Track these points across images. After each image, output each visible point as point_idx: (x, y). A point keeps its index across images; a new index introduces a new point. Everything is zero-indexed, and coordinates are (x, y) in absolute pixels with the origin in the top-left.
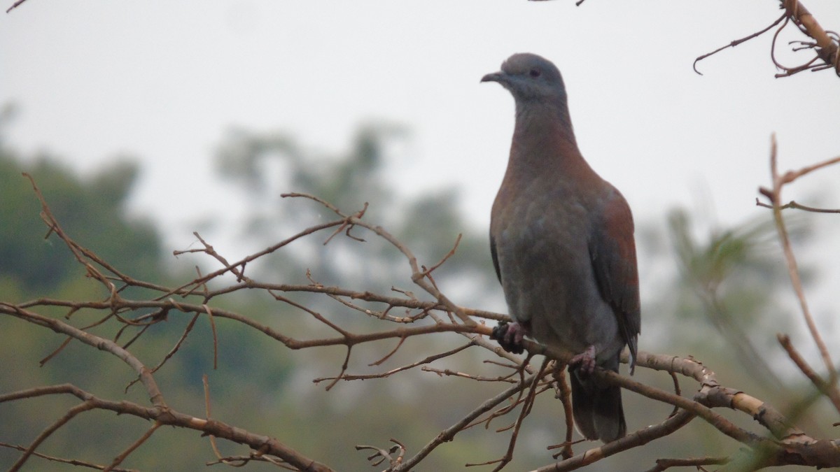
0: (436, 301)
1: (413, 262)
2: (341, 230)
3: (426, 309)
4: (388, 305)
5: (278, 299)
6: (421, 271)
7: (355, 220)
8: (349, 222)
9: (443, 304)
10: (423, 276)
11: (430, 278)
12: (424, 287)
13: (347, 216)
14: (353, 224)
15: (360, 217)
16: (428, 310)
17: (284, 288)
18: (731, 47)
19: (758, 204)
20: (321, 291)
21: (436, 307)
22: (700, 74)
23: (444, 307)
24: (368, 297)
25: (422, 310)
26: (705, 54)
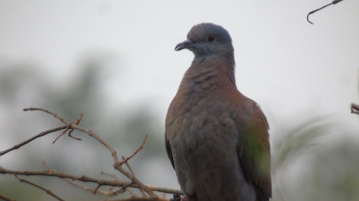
0: (130, 181)
1: (114, 154)
2: (64, 133)
3: (124, 187)
4: (97, 185)
5: (22, 181)
6: (120, 160)
7: (74, 126)
8: (70, 127)
9: (135, 184)
10: (121, 164)
11: (128, 165)
12: (122, 172)
13: (69, 123)
14: (73, 129)
15: (77, 124)
16: (126, 187)
17: (27, 174)
18: (333, 4)
19: (352, 112)
20: (52, 175)
21: (130, 186)
22: (311, 23)
23: (136, 185)
24: (84, 179)
25: (121, 188)
26: (315, 9)
